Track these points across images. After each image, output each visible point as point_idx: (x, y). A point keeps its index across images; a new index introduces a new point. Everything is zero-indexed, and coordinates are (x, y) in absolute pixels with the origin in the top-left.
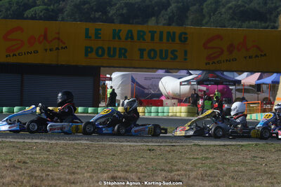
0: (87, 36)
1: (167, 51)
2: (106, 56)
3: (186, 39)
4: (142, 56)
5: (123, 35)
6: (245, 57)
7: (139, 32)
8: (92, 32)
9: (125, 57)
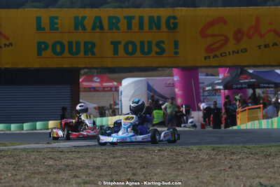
0: (39, 27)
1: (150, 43)
2: (66, 54)
3: (176, 25)
4: (116, 52)
5: (88, 24)
6: (259, 47)
7: (110, 18)
8: (45, 22)
9: (93, 53)
